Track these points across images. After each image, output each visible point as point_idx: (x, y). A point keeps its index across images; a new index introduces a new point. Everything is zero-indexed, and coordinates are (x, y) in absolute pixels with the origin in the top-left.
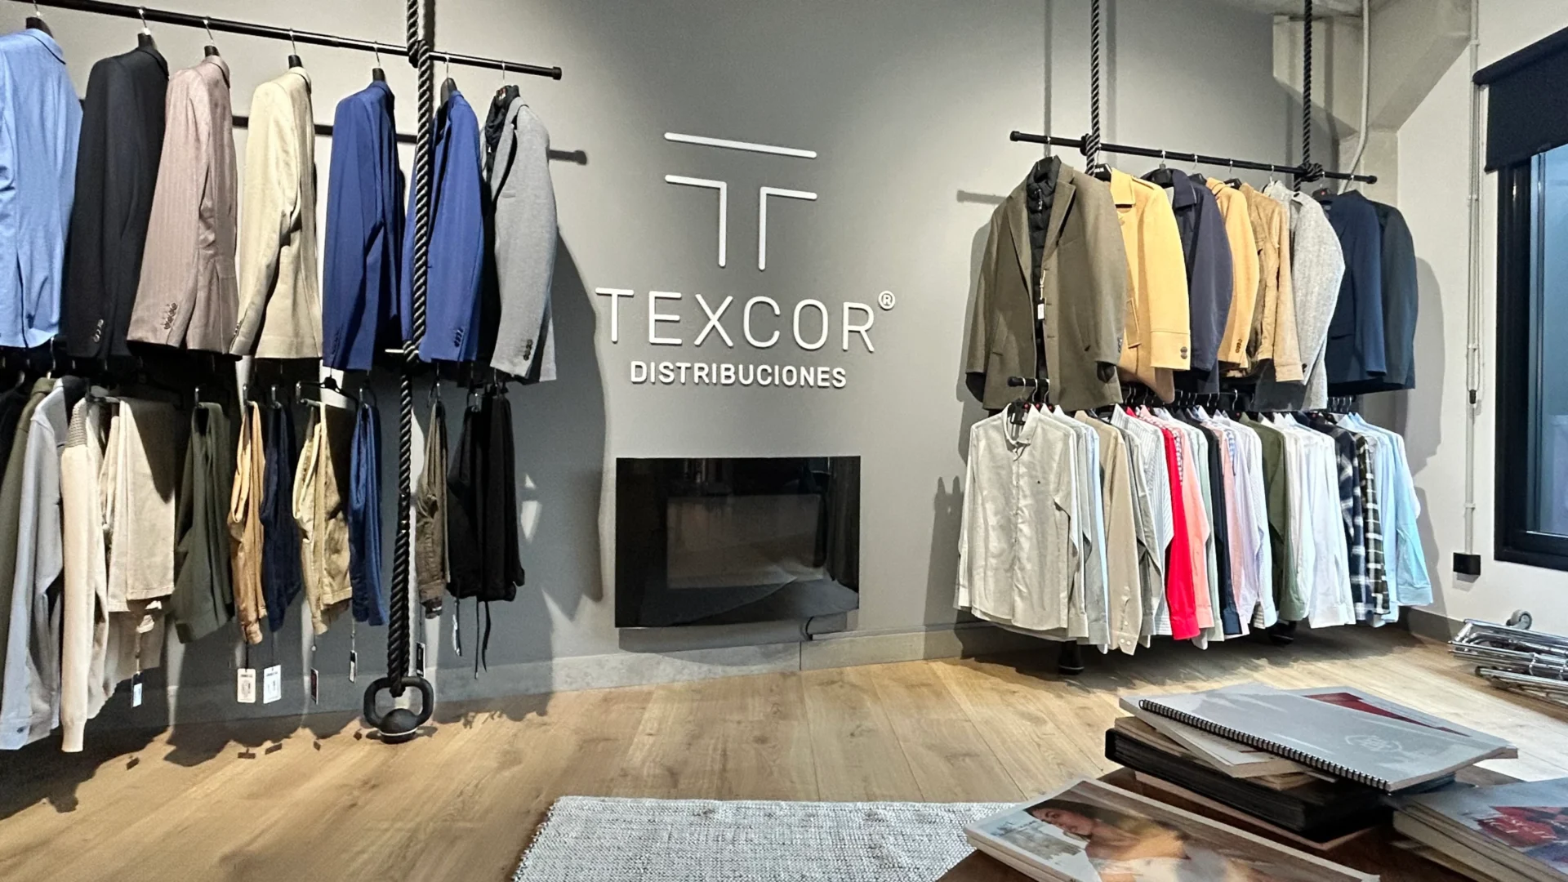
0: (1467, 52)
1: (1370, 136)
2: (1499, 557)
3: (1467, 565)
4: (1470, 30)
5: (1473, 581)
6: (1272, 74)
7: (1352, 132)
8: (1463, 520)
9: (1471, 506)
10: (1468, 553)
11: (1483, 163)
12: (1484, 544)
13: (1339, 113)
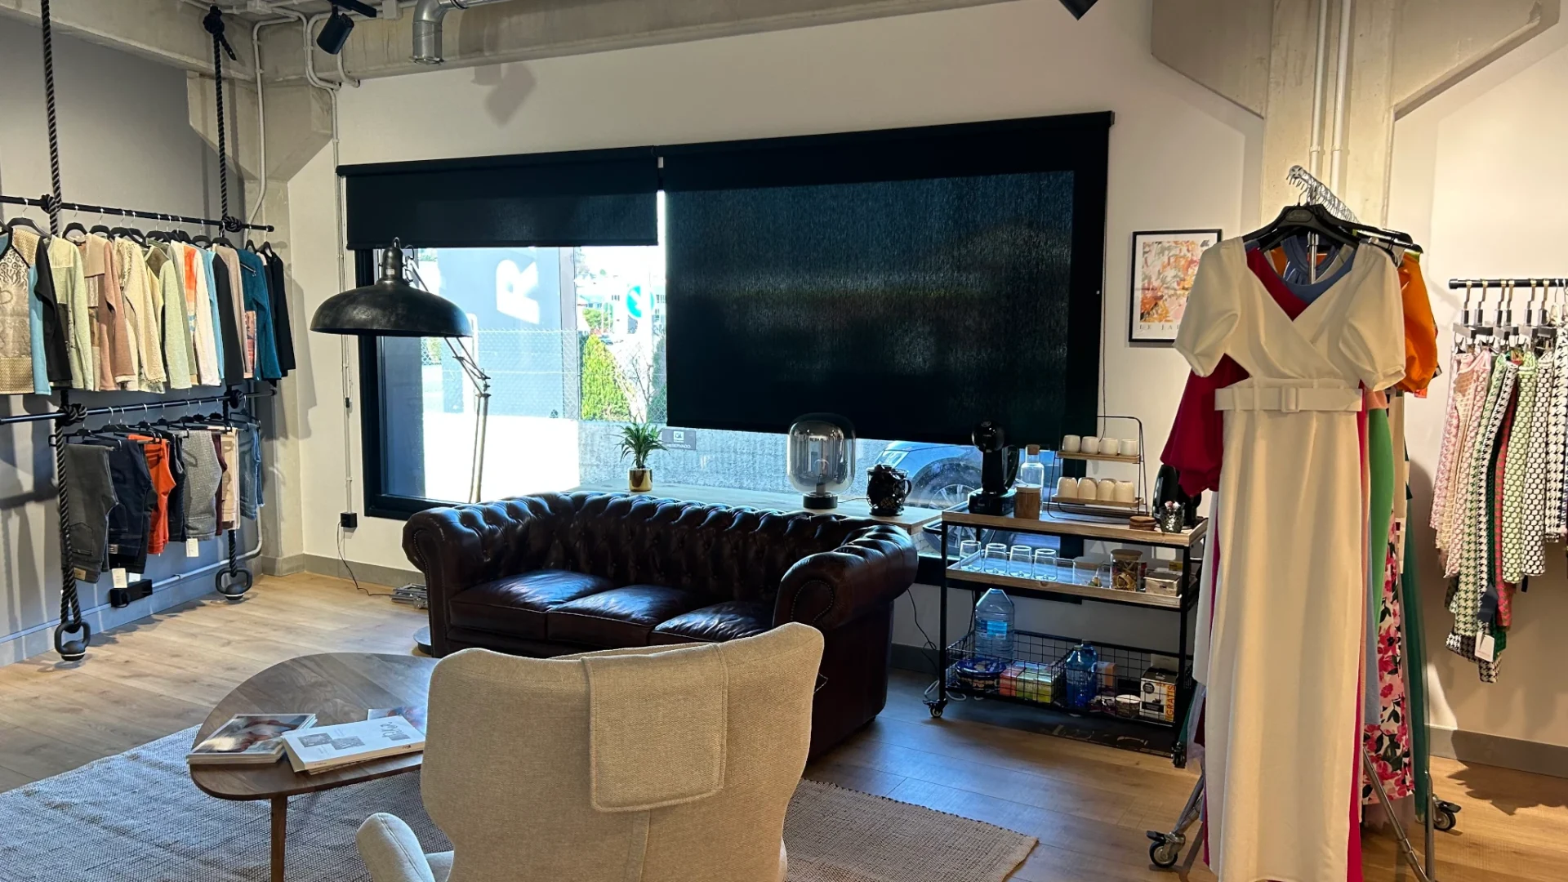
0: (331, 143)
1: (268, 185)
2: (367, 514)
3: (349, 521)
4: (332, 130)
5: (353, 532)
6: (189, 123)
7: (253, 178)
8: (346, 489)
9: (349, 479)
10: (349, 513)
11: (346, 243)
12: (358, 507)
13: (244, 163)
